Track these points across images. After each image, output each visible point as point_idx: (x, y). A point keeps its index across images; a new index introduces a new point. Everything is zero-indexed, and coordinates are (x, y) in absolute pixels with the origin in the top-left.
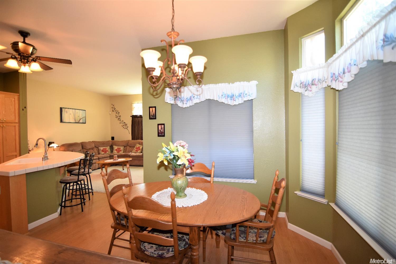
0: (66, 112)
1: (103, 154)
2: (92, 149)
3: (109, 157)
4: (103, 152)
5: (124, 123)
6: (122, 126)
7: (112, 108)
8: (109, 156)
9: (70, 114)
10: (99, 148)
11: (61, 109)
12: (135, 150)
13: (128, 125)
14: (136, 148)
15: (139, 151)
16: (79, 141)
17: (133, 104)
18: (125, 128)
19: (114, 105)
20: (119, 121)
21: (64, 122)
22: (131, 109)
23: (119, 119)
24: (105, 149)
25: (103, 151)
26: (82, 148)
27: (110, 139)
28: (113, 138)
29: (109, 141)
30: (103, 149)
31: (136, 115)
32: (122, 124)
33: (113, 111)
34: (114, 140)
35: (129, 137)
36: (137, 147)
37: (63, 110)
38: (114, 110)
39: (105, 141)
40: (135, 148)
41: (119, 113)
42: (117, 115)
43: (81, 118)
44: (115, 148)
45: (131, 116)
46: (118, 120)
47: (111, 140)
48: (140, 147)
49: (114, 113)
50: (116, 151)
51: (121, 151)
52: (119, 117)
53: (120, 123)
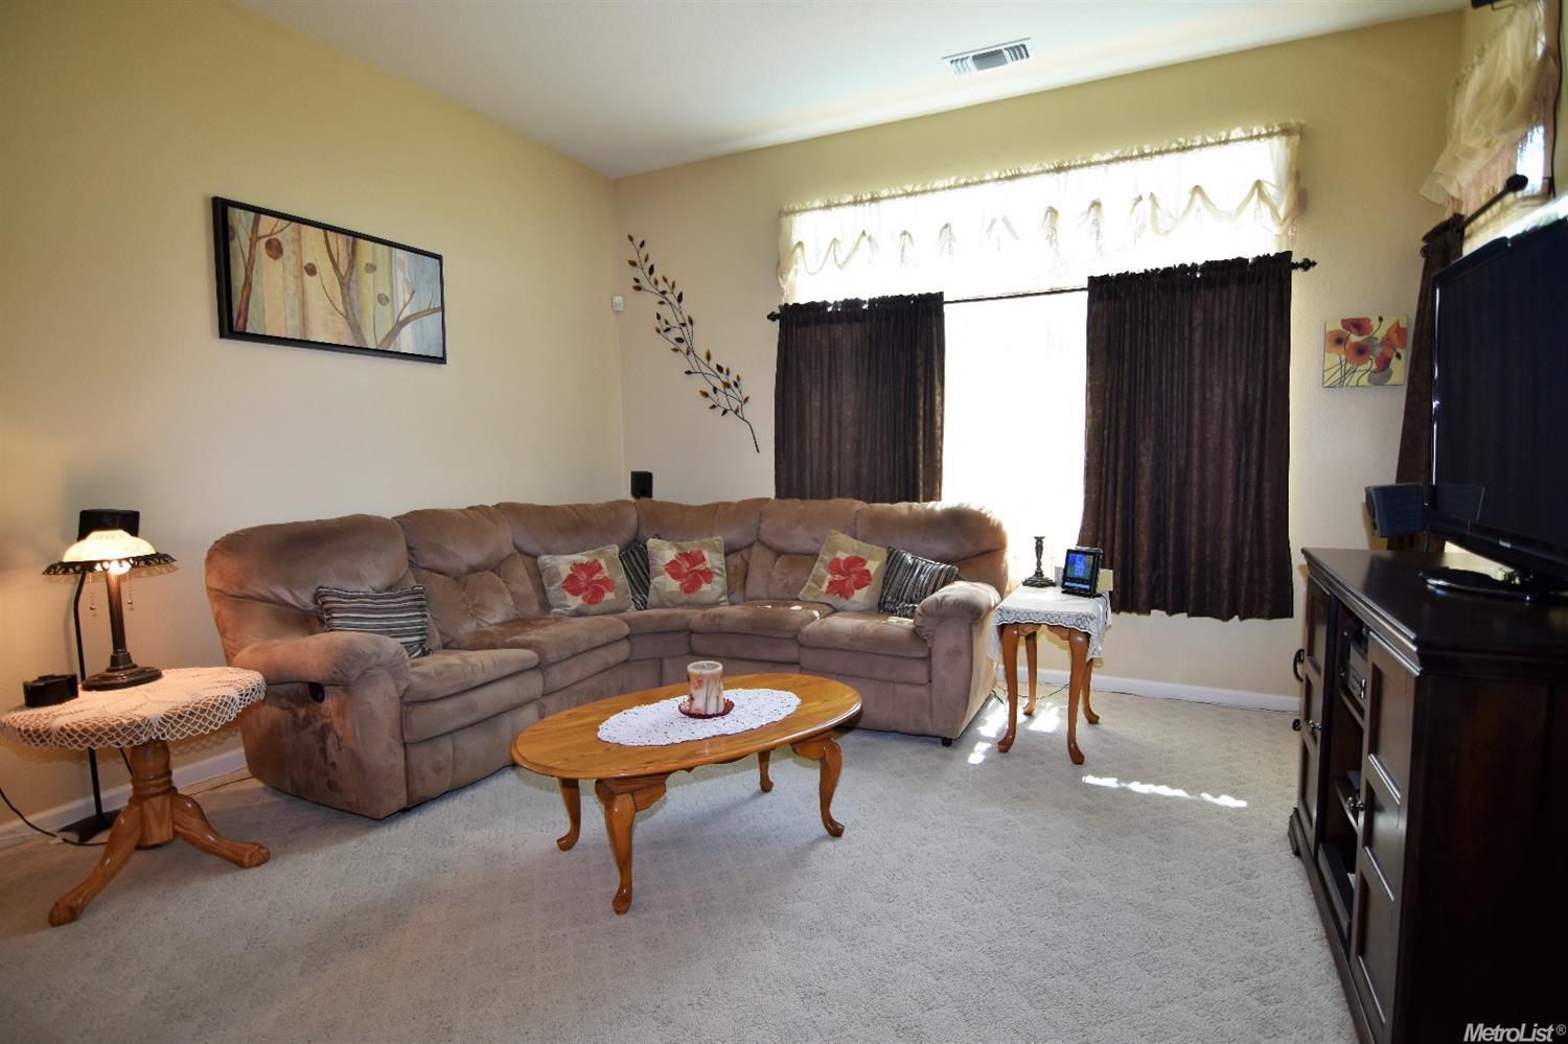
0: (269, 245)
1: (578, 613)
2: (493, 570)
3: (627, 637)
4: (575, 593)
5: (720, 369)
6: (705, 395)
7: (633, 264)
8: (626, 630)
9: (311, 270)
10: (545, 559)
11: (221, 210)
12: (819, 581)
13: (746, 388)
14: (834, 567)
15: (860, 596)
16: (388, 505)
17: (785, 221)
18: (725, 412)
19: (642, 244)
20: (680, 356)
21: (249, 330)
22: (777, 258)
23: (680, 340)
24: (593, 568)
25: (572, 585)
26: (411, 564)
27: (625, 492)
28: (642, 483)
29: (616, 506)
30: (578, 567)
31: (812, 306)
32: (699, 383)
33: (638, 288)
34: (649, 494)
35: (756, 476)
36: (842, 556)
37: (240, 221)
38: (644, 283)
39: (587, 507)
40: (820, 568)
41: (680, 298)
42: (666, 312)
43: (407, 313)
44: (664, 552)
45: (772, 317)
46: (676, 350)
47: (631, 499)
48: (863, 562)
49: (650, 300)
50: (675, 576)
51: (707, 575)
52: (684, 325)
53: (689, 373)
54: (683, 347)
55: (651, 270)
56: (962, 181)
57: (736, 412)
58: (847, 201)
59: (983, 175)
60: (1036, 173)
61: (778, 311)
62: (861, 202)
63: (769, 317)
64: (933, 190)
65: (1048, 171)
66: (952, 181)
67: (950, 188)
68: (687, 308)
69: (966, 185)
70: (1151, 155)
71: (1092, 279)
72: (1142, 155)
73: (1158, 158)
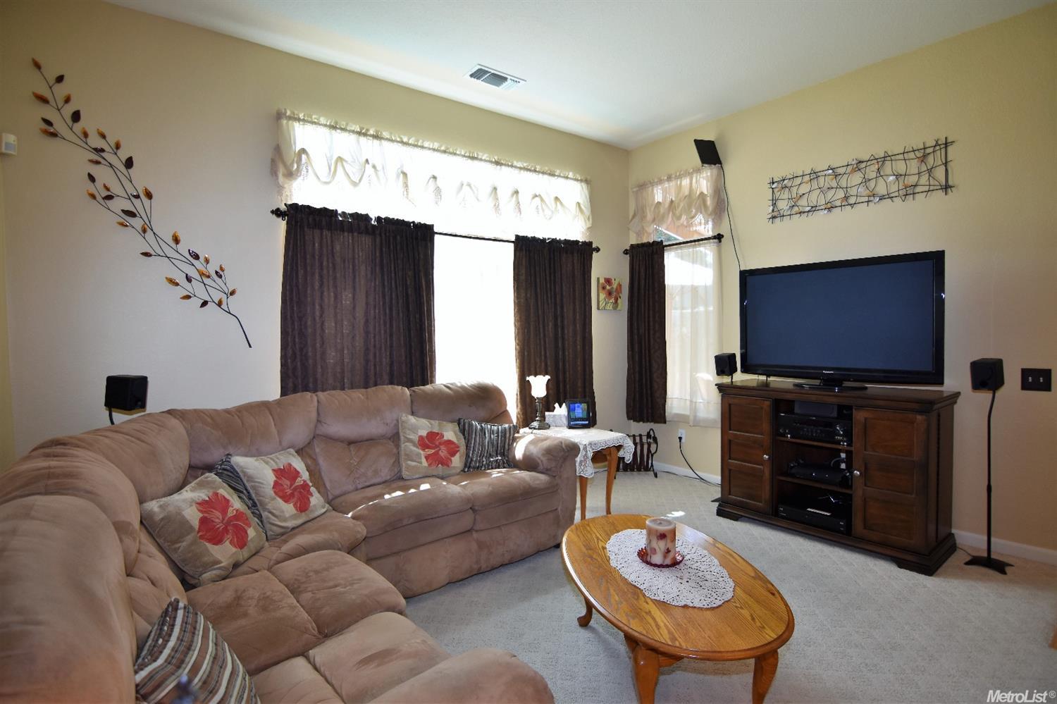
4: (219, 541)
5: (193, 254)
6: (173, 282)
7: (43, 99)
12: (416, 458)
14: (422, 443)
18: (205, 304)
19: (56, 79)
20: (131, 233)
23: (130, 213)
25: (210, 531)
30: (203, 505)
31: (324, 212)
32: (162, 269)
33: (53, 134)
38: (62, 130)
40: (410, 447)
41: (129, 163)
42: (104, 175)
45: (277, 213)
46: (123, 224)
48: (441, 434)
49: (74, 154)
52: (137, 197)
53: (146, 254)
54: (137, 223)
55: (76, 116)
56: (443, 148)
57: (220, 304)
58: (353, 129)
59: (456, 150)
60: (485, 161)
61: (283, 208)
62: (365, 135)
63: (273, 212)
64: (422, 147)
65: (491, 162)
66: (436, 145)
67: (434, 150)
68: (141, 177)
69: (445, 152)
70: (539, 172)
71: (517, 237)
72: (535, 171)
73: (541, 175)
